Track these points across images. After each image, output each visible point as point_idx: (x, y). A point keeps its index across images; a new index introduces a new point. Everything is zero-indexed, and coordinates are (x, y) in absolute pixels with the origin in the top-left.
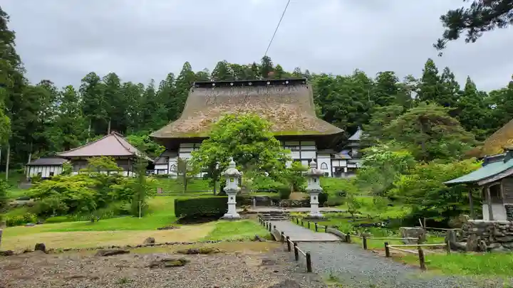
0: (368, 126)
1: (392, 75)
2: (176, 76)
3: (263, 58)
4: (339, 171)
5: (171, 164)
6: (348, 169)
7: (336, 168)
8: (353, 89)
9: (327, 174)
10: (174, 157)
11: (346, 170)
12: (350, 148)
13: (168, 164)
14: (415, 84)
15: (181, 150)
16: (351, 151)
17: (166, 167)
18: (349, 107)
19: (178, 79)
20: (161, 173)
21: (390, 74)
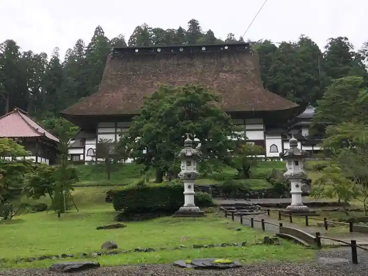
0: (322, 101)
1: (346, 41)
2: (87, 45)
3: (190, 22)
5: (87, 147)
8: (301, 58)
10: (91, 139)
12: (300, 128)
13: (84, 148)
15: (100, 131)
16: (301, 131)
17: (81, 151)
18: (296, 78)
19: (88, 47)
20: (75, 159)
21: (343, 40)
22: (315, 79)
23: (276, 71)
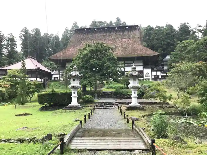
0: (174, 52)
1: (188, 25)
3: (117, 18)
4: (156, 78)
6: (162, 76)
7: (155, 76)
8: (165, 33)
9: (149, 79)
10: (62, 70)
11: (160, 77)
12: (163, 65)
13: (60, 74)
14: (201, 28)
16: (164, 67)
17: (58, 76)
18: (162, 42)
20: (56, 79)
21: (186, 24)
22: (172, 43)
23: (153, 39)
